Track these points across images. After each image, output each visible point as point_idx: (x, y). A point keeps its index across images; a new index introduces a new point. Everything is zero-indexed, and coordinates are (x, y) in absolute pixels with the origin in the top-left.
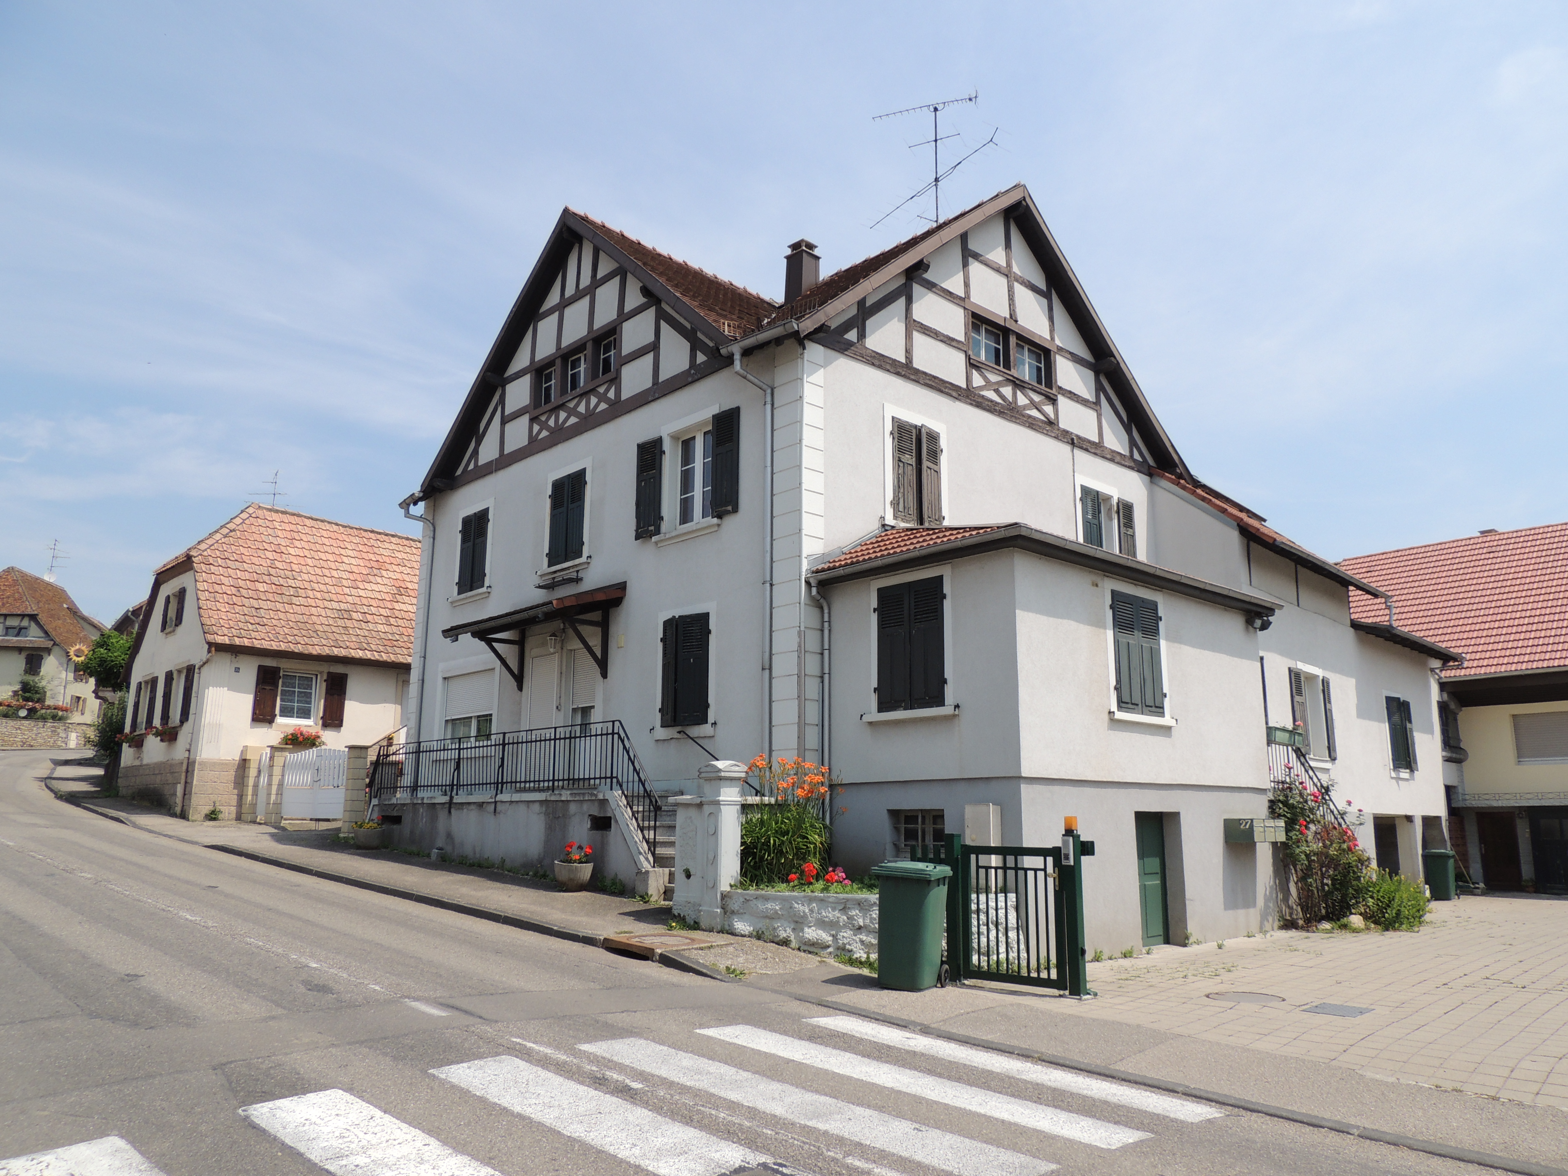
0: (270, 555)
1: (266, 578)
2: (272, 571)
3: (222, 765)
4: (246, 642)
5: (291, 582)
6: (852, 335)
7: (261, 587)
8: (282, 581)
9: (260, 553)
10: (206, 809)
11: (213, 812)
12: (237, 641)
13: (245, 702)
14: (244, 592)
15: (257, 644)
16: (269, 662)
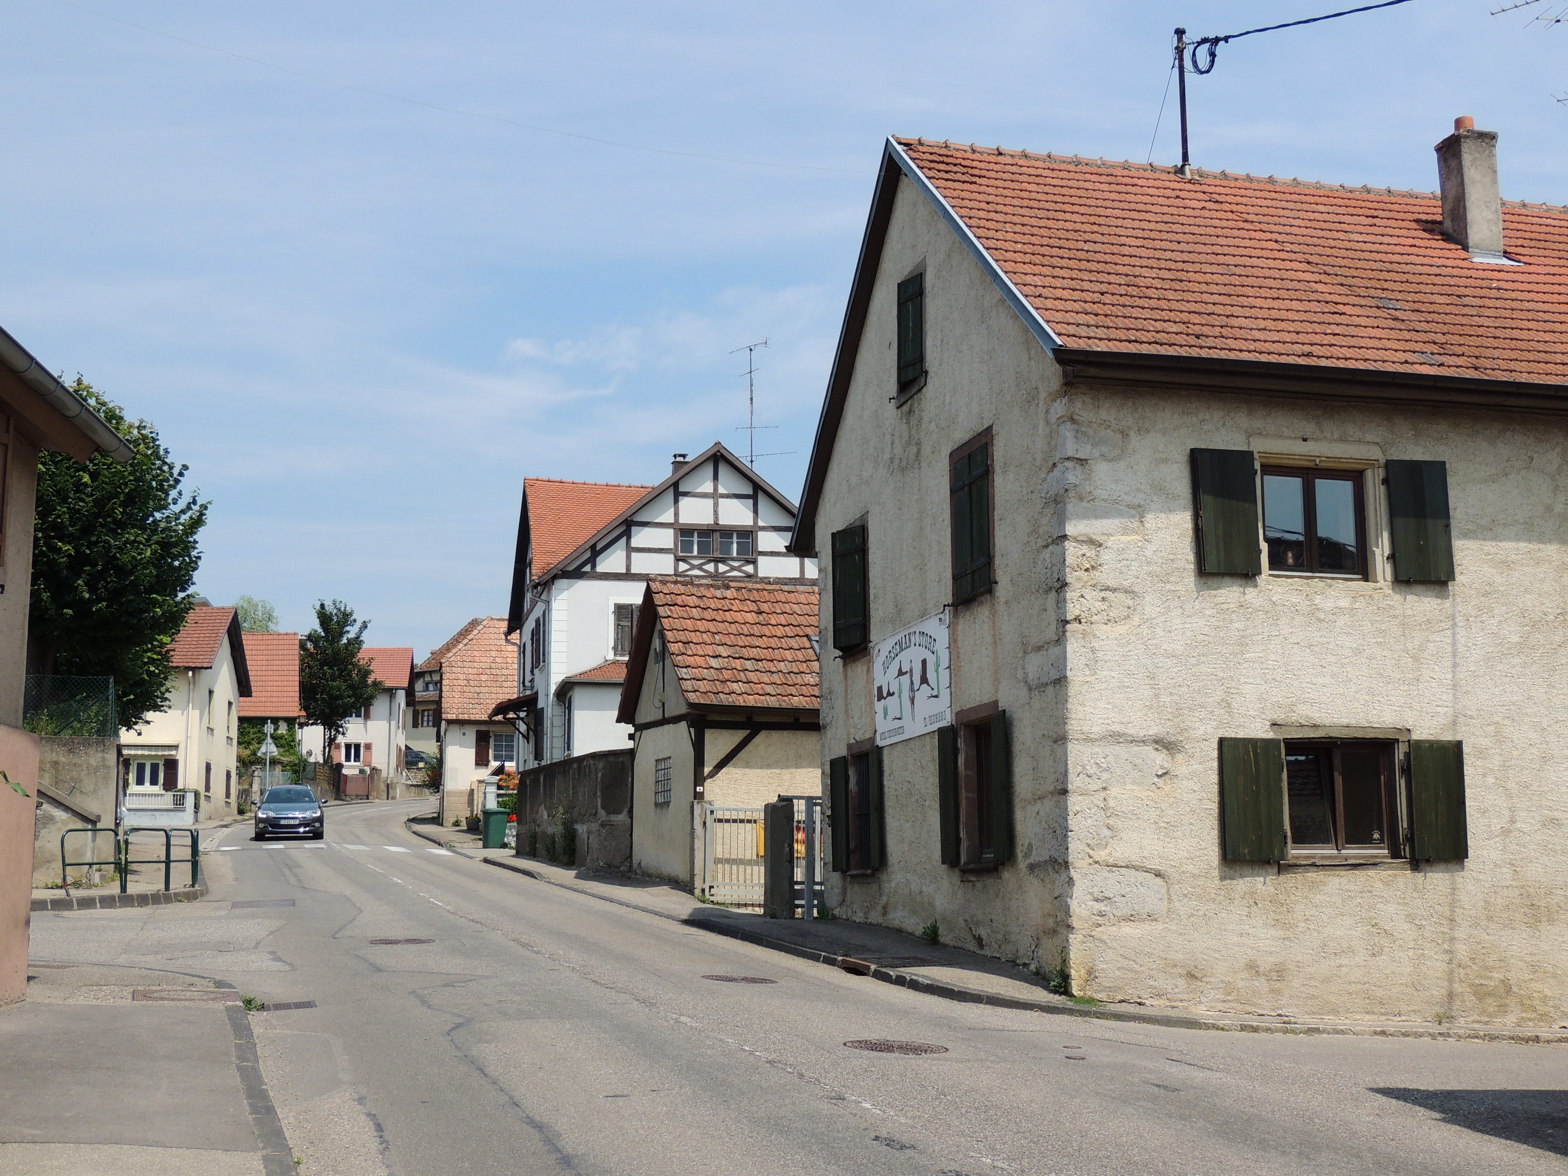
0: (493, 654)
1: (488, 671)
2: (493, 665)
3: (460, 793)
4: (466, 717)
5: (505, 672)
6: (587, 568)
7: (484, 678)
8: (498, 672)
9: (487, 654)
10: (454, 820)
11: (457, 822)
12: (461, 717)
13: (470, 753)
14: (472, 683)
15: (473, 717)
16: (483, 728)
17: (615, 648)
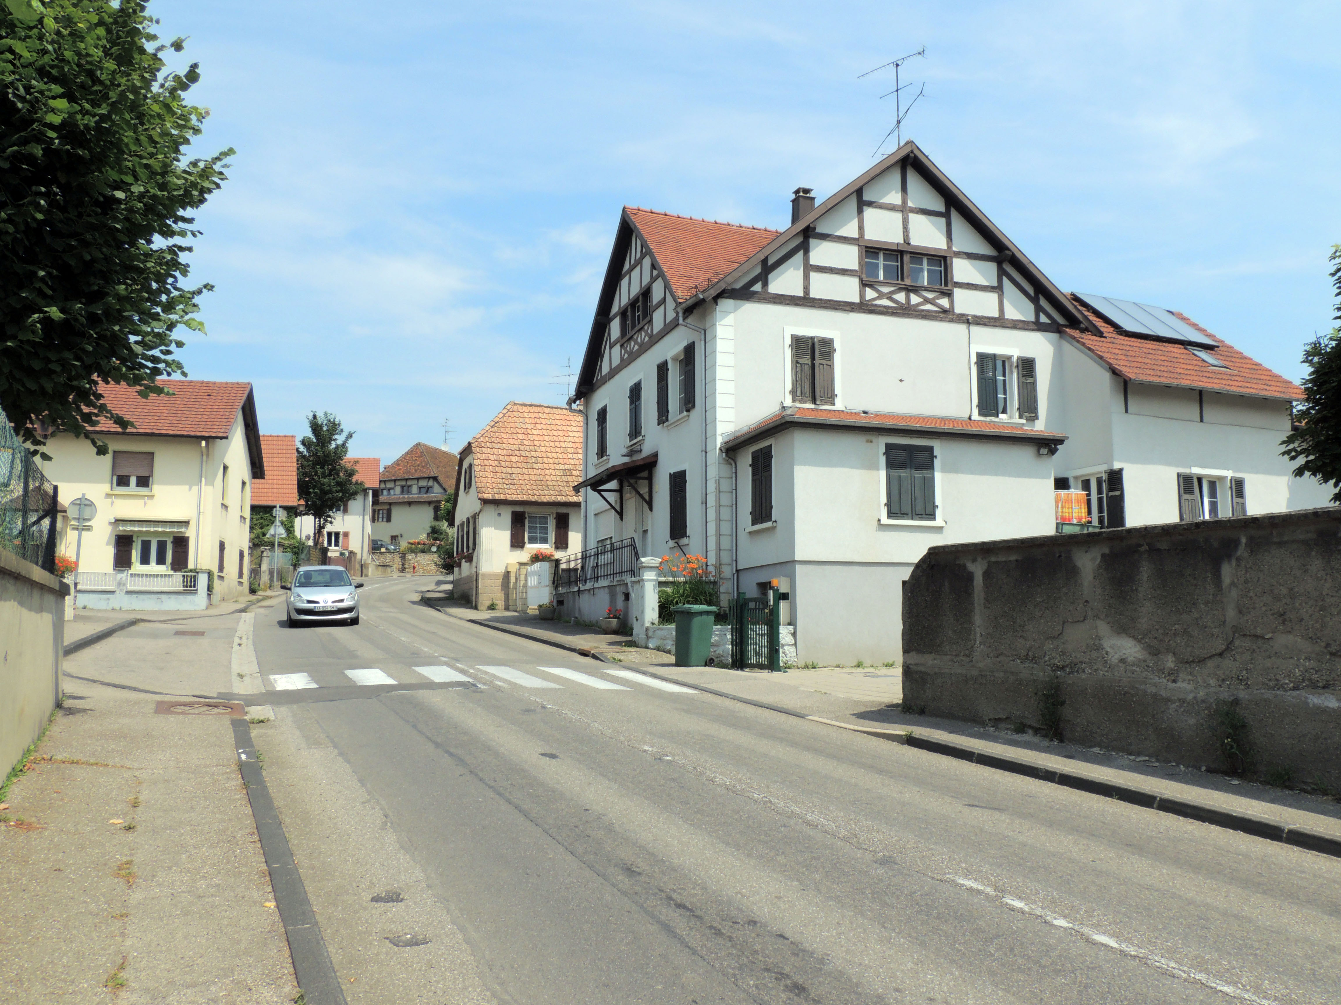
0: (520, 436)
1: (517, 453)
2: (522, 447)
3: (495, 576)
4: (502, 497)
5: (533, 454)
6: (758, 287)
7: (514, 459)
8: (527, 454)
9: (515, 436)
10: (488, 603)
11: (492, 605)
12: (497, 497)
13: (506, 535)
14: (503, 464)
15: (509, 498)
16: (518, 509)
17: (793, 392)
